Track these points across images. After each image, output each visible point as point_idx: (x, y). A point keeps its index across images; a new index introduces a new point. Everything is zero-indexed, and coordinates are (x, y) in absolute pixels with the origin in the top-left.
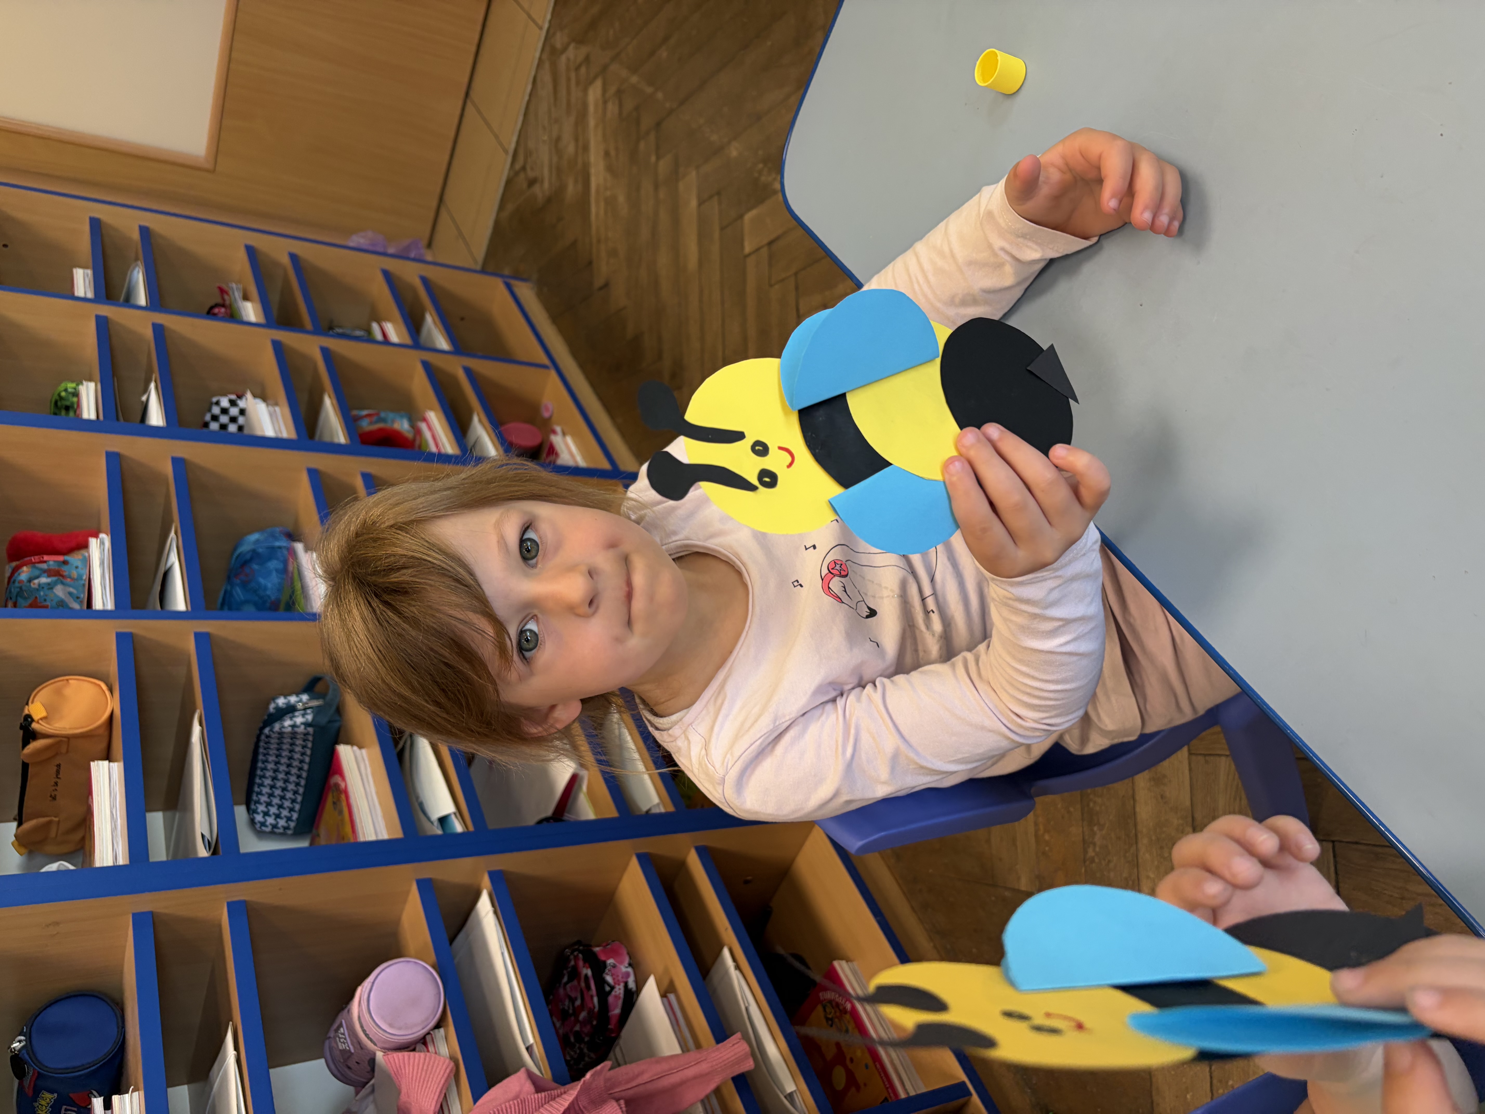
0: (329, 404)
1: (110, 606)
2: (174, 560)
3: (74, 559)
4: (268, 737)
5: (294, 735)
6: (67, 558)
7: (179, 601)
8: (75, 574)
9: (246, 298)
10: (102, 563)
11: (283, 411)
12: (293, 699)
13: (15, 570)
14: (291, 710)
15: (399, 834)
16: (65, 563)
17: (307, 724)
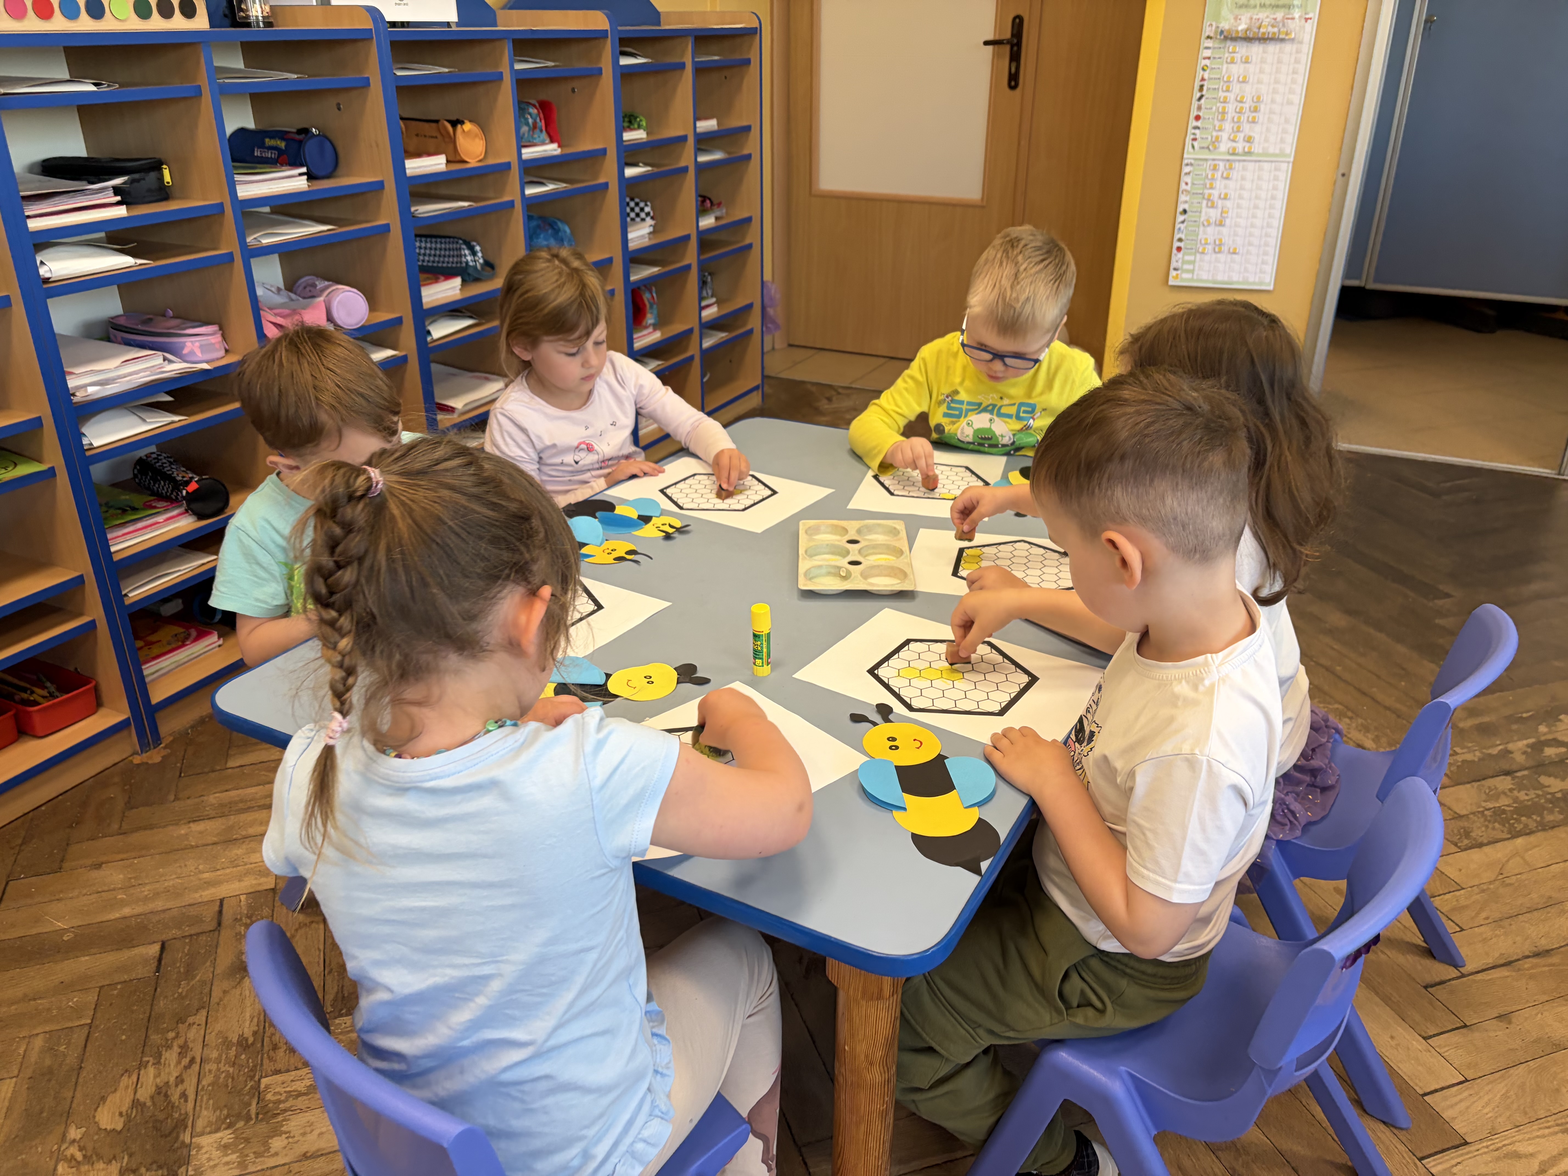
0: (655, 270)
1: (524, 157)
2: (550, 187)
3: (544, 135)
4: (457, 243)
5: (461, 256)
6: (544, 131)
7: (530, 191)
8: (536, 136)
9: (717, 218)
10: (545, 151)
11: (646, 242)
12: (480, 254)
13: (534, 106)
14: (474, 253)
15: (425, 307)
16: (541, 131)
17: (467, 263)
